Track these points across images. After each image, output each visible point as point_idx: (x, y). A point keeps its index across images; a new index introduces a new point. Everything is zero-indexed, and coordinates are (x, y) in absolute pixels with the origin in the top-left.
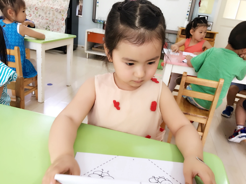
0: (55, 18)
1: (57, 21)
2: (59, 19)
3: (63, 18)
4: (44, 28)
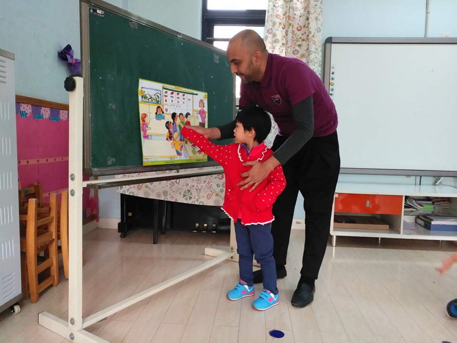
4: (180, 194)
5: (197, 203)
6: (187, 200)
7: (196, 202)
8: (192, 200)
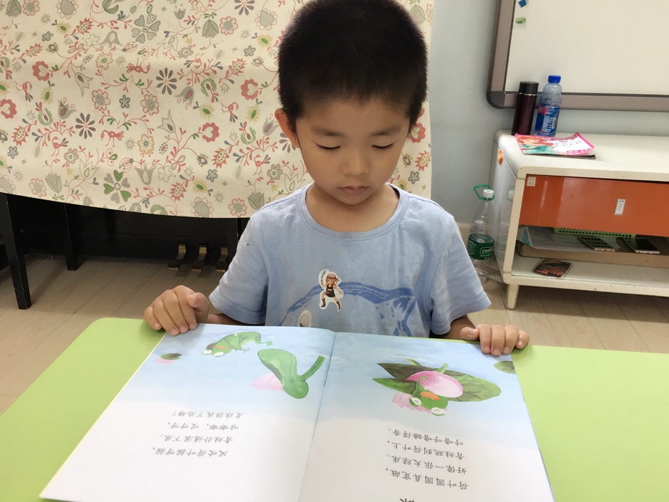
5: (145, 210)
6: (118, 202)
7: (143, 206)
8: (131, 200)
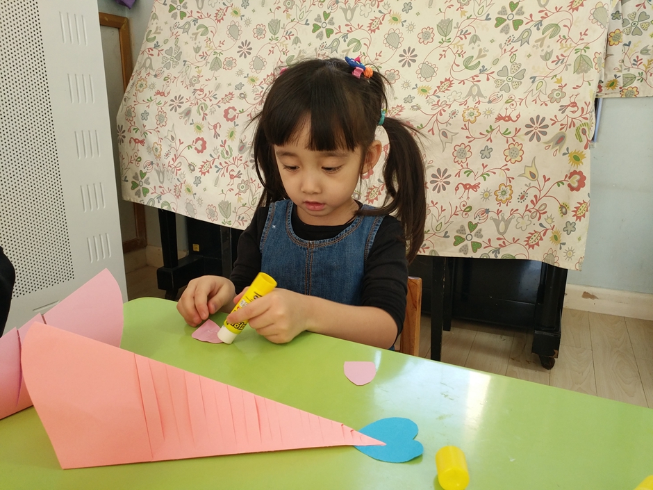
0: (520, 176)
1: (531, 194)
2: (546, 180)
3: (580, 173)
